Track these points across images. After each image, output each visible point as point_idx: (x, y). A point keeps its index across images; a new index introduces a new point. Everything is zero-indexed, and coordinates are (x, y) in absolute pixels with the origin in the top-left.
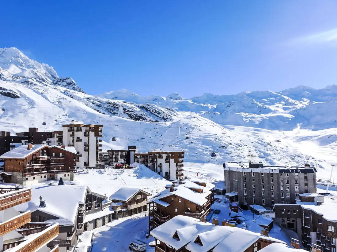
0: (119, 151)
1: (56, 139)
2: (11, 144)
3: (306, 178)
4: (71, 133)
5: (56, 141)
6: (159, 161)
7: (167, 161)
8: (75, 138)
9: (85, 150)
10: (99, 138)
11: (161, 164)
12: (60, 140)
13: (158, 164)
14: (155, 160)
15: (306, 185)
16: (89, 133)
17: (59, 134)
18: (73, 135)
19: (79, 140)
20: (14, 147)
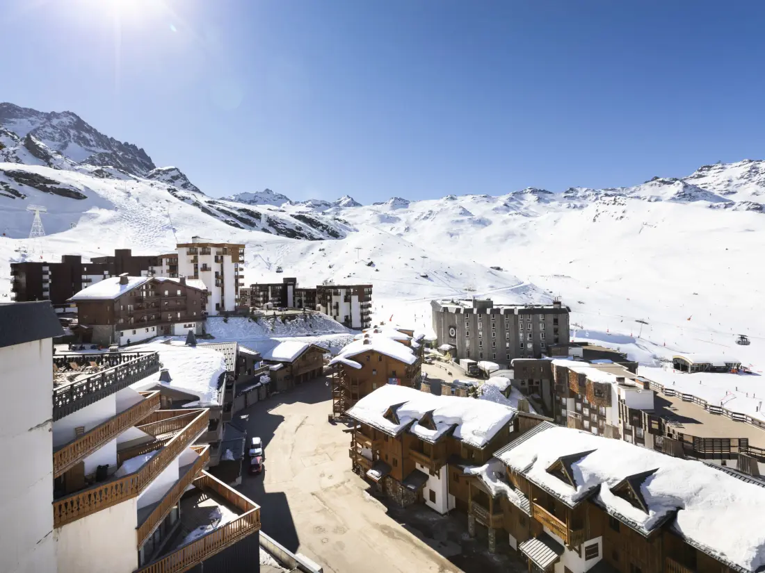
0: (269, 285)
1: (165, 267)
2: (84, 277)
3: (556, 321)
4: (192, 257)
5: (165, 271)
6: (335, 299)
7: (347, 299)
8: (200, 266)
9: (217, 285)
10: (241, 266)
11: (337, 303)
12: (173, 269)
13: (334, 304)
14: (329, 297)
15: (556, 331)
16: (222, 257)
17: (171, 259)
18: (195, 261)
19: (205, 268)
20: (89, 281)
